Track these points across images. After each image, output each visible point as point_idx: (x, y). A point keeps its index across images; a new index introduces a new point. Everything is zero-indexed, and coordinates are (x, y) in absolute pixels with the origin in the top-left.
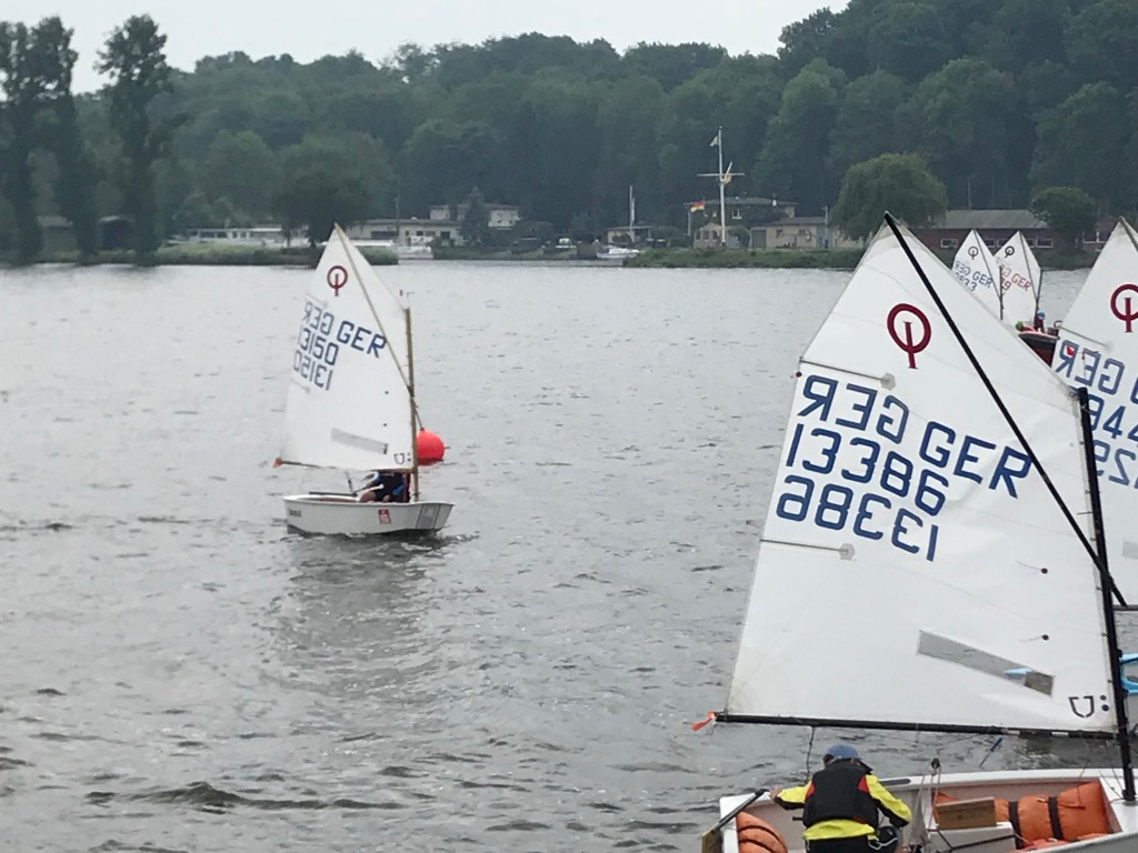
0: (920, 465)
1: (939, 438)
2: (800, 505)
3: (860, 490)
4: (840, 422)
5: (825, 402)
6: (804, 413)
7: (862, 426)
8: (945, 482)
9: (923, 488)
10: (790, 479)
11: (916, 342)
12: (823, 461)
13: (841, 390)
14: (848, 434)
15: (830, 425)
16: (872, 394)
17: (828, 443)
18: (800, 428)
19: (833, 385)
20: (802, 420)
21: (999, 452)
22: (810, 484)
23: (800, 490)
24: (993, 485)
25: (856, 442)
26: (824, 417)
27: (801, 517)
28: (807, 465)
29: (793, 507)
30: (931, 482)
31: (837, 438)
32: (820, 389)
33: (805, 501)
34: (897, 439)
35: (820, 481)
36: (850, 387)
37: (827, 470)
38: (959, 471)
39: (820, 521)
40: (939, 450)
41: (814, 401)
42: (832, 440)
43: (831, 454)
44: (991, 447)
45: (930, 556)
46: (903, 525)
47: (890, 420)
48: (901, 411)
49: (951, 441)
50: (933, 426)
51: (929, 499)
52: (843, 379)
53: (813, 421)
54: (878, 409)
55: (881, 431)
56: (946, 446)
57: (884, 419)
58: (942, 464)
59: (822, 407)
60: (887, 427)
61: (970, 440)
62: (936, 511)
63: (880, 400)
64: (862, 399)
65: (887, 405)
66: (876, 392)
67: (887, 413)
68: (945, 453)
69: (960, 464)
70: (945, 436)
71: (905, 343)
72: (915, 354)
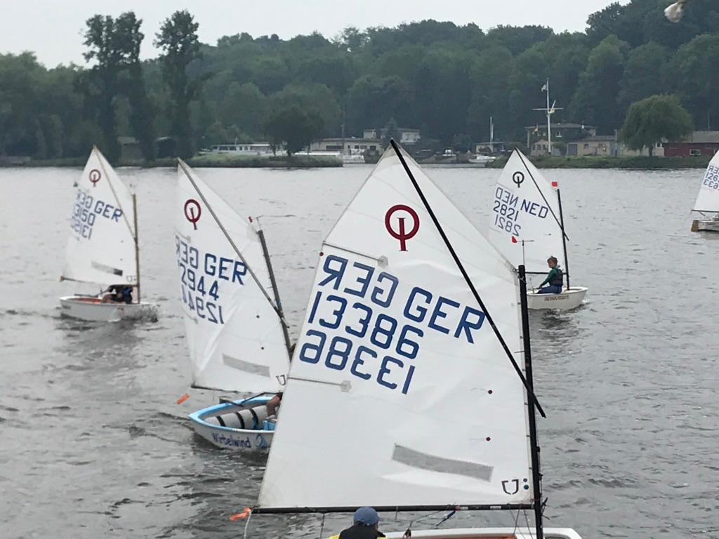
0: (403, 321)
1: (420, 300)
2: (315, 352)
3: (357, 342)
4: (347, 291)
5: (338, 275)
6: (323, 284)
7: (362, 294)
8: (420, 333)
9: (402, 340)
10: (310, 333)
11: (407, 232)
12: (333, 320)
13: (349, 266)
14: (352, 299)
15: (340, 293)
16: (371, 271)
17: (338, 306)
18: (319, 294)
19: (344, 262)
20: (321, 289)
21: (462, 310)
22: (323, 336)
23: (316, 340)
24: (457, 335)
25: (357, 306)
26: (336, 287)
27: (315, 361)
28: (322, 322)
29: (311, 353)
30: (410, 335)
31: (344, 302)
32: (336, 266)
33: (319, 349)
34: (386, 305)
35: (331, 334)
36: (357, 265)
37: (336, 326)
38: (432, 325)
39: (328, 364)
40: (419, 308)
41: (330, 275)
42: (340, 304)
43: (339, 314)
44: (457, 305)
45: (405, 391)
46: (387, 367)
47: (381, 292)
48: (391, 283)
49: (428, 301)
50: (416, 290)
51: (407, 349)
52: (352, 259)
53: (328, 289)
54: (374, 283)
55: (374, 299)
56: (425, 305)
57: (378, 290)
58: (420, 319)
59: (335, 279)
60: (378, 296)
61: (442, 300)
62: (412, 356)
63: (375, 276)
64: (364, 274)
65: (380, 280)
66: (374, 269)
67: (380, 285)
68: (423, 311)
69: (433, 318)
70: (425, 298)
71: (398, 233)
72: (406, 241)
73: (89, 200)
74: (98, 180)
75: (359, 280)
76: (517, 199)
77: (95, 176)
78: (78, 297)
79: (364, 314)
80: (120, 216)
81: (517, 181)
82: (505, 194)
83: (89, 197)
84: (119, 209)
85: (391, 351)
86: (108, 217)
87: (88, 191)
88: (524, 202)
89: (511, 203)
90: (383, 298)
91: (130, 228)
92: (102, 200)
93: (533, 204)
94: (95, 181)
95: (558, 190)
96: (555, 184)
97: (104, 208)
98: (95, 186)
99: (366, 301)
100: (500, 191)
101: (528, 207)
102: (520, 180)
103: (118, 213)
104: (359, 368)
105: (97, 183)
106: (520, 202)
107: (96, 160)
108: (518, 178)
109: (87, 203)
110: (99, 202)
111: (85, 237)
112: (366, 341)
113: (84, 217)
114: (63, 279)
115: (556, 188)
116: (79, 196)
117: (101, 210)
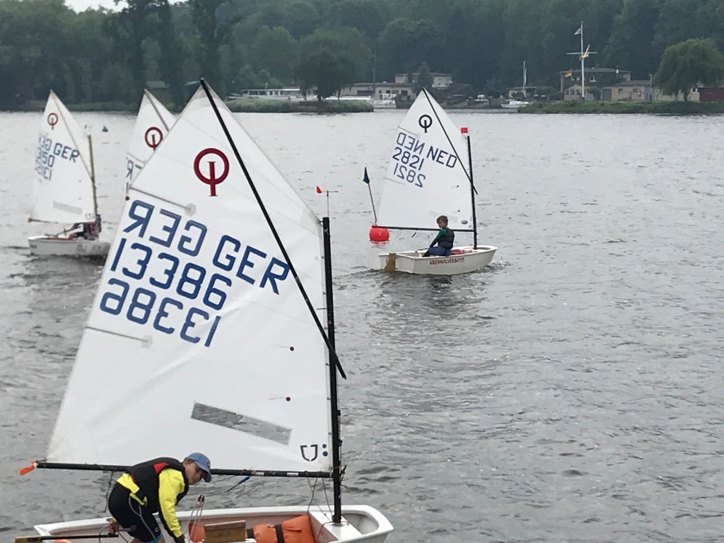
0: (212, 270)
1: (229, 247)
2: (117, 302)
3: (161, 294)
4: (153, 239)
5: (143, 222)
6: (128, 230)
7: (168, 244)
8: (229, 282)
9: (211, 289)
10: (112, 281)
11: (217, 176)
12: (137, 269)
13: (156, 213)
14: (157, 249)
15: (145, 241)
16: (178, 219)
17: (142, 255)
18: (124, 241)
19: (151, 209)
20: (125, 235)
21: (268, 260)
22: (126, 286)
23: (119, 290)
24: (263, 285)
25: (162, 256)
26: (141, 235)
27: (117, 312)
28: (126, 271)
29: (112, 303)
30: (219, 284)
31: (149, 251)
32: (141, 212)
33: (121, 300)
34: (195, 253)
35: (134, 284)
36: (163, 212)
37: (140, 276)
38: (240, 274)
39: (130, 317)
40: (228, 257)
41: (136, 221)
42: (145, 253)
43: (144, 264)
44: (264, 255)
45: (208, 344)
46: (192, 320)
47: (189, 240)
48: (200, 231)
49: (237, 250)
50: (225, 238)
51: (214, 298)
52: (158, 205)
53: (133, 237)
54: (181, 231)
55: (181, 248)
56: (233, 254)
57: (185, 239)
58: (229, 268)
59: (141, 225)
60: (186, 245)
61: (249, 250)
62: (218, 307)
63: (182, 224)
64: (170, 222)
65: (187, 228)
66: (181, 217)
67: (187, 234)
68: (232, 259)
69: (241, 268)
70: (234, 246)
71: (208, 177)
72: (216, 185)
73: (49, 142)
74: (56, 123)
75: (166, 228)
76: (423, 145)
77: (52, 119)
78: (47, 237)
79: (169, 265)
80: (77, 156)
81: (423, 125)
82: (408, 140)
83: (48, 140)
84: (76, 149)
85: (198, 303)
86: (66, 158)
87: (47, 134)
88: (431, 149)
89: (415, 150)
90: (191, 246)
91: (87, 168)
92: (60, 142)
93: (442, 151)
94: (53, 124)
95: (468, 137)
96: (464, 130)
97: (62, 150)
98: (53, 128)
99: (173, 250)
100: (402, 136)
101: (435, 155)
102: (428, 125)
103: (75, 154)
104: (163, 322)
105: (55, 126)
106: (426, 149)
107: (54, 104)
108: (425, 121)
109: (47, 145)
110: (57, 144)
111: (46, 178)
112: (172, 293)
113: (44, 159)
114: (30, 220)
115: (466, 135)
116: (40, 139)
117: (59, 151)
